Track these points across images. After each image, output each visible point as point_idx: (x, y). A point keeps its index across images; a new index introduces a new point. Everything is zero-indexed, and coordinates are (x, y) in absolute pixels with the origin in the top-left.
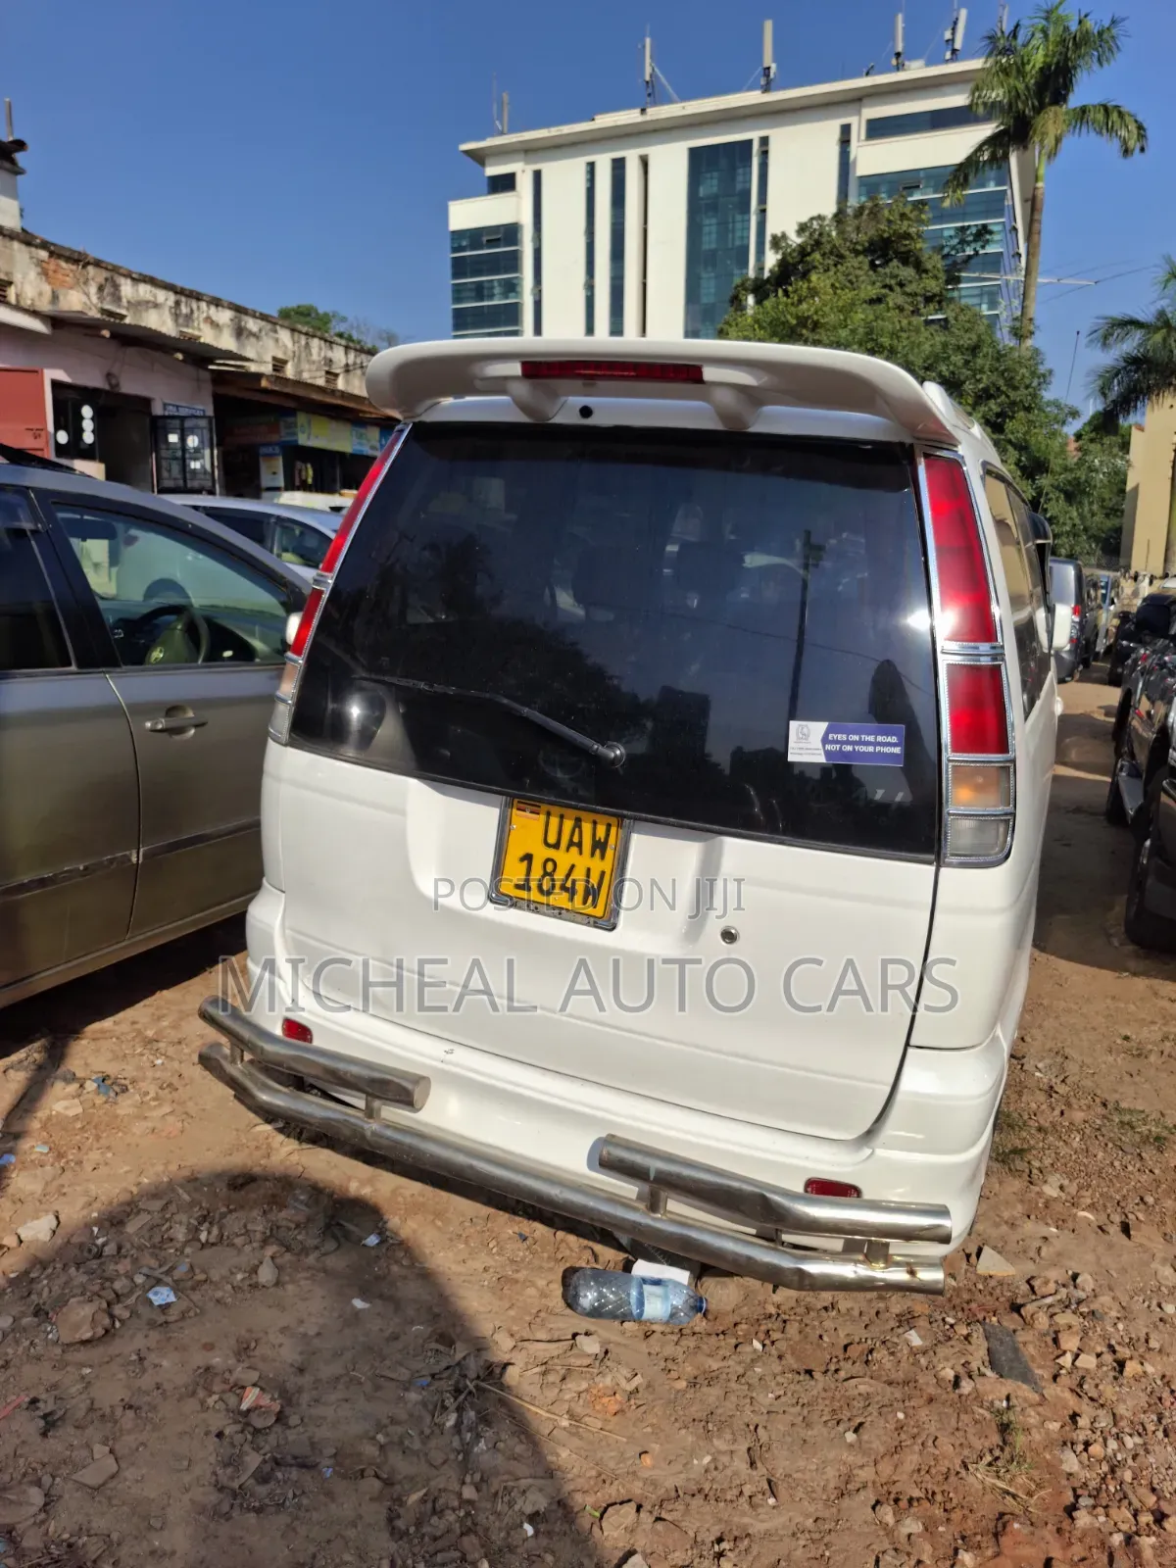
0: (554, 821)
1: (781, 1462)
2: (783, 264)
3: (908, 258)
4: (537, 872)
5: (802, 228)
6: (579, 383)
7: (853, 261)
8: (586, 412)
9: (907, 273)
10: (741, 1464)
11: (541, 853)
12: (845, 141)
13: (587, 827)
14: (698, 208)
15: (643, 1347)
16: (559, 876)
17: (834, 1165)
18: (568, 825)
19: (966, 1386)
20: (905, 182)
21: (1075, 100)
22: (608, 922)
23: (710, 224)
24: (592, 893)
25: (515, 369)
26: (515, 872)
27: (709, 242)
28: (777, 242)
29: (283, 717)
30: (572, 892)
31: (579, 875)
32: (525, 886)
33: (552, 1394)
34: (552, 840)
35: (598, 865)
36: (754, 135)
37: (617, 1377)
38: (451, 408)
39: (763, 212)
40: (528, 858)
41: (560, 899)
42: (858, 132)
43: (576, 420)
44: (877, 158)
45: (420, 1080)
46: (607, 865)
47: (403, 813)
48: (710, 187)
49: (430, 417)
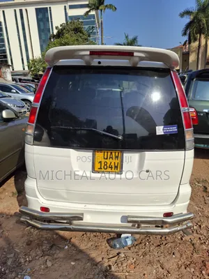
0: (106, 154)
1: (166, 266)
2: (58, 32)
3: (81, 32)
4: (103, 165)
5: (61, 25)
6: (97, 56)
7: (71, 32)
8: (99, 63)
9: (81, 35)
10: (161, 269)
11: (103, 161)
12: (65, 9)
13: (113, 154)
14: (39, 21)
15: (130, 251)
16: (108, 165)
17: (168, 210)
18: (109, 154)
19: (184, 239)
20: (77, 18)
21: (105, 4)
22: (121, 173)
23: (42, 23)
24: (116, 167)
25: (88, 53)
26: (98, 166)
27: (42, 27)
28: (57, 28)
29: (30, 138)
30: (112, 168)
31: (113, 164)
32: (101, 168)
33: (121, 268)
34: (106, 157)
35: (117, 161)
36: (48, 6)
37: (131, 260)
38: (63, 62)
39: (52, 22)
40: (100, 162)
41: (109, 170)
42: (67, 8)
43: (97, 64)
44: (72, 13)
45: (82, 214)
46: (119, 161)
47: (70, 157)
48: (40, 16)
49: (57, 64)
